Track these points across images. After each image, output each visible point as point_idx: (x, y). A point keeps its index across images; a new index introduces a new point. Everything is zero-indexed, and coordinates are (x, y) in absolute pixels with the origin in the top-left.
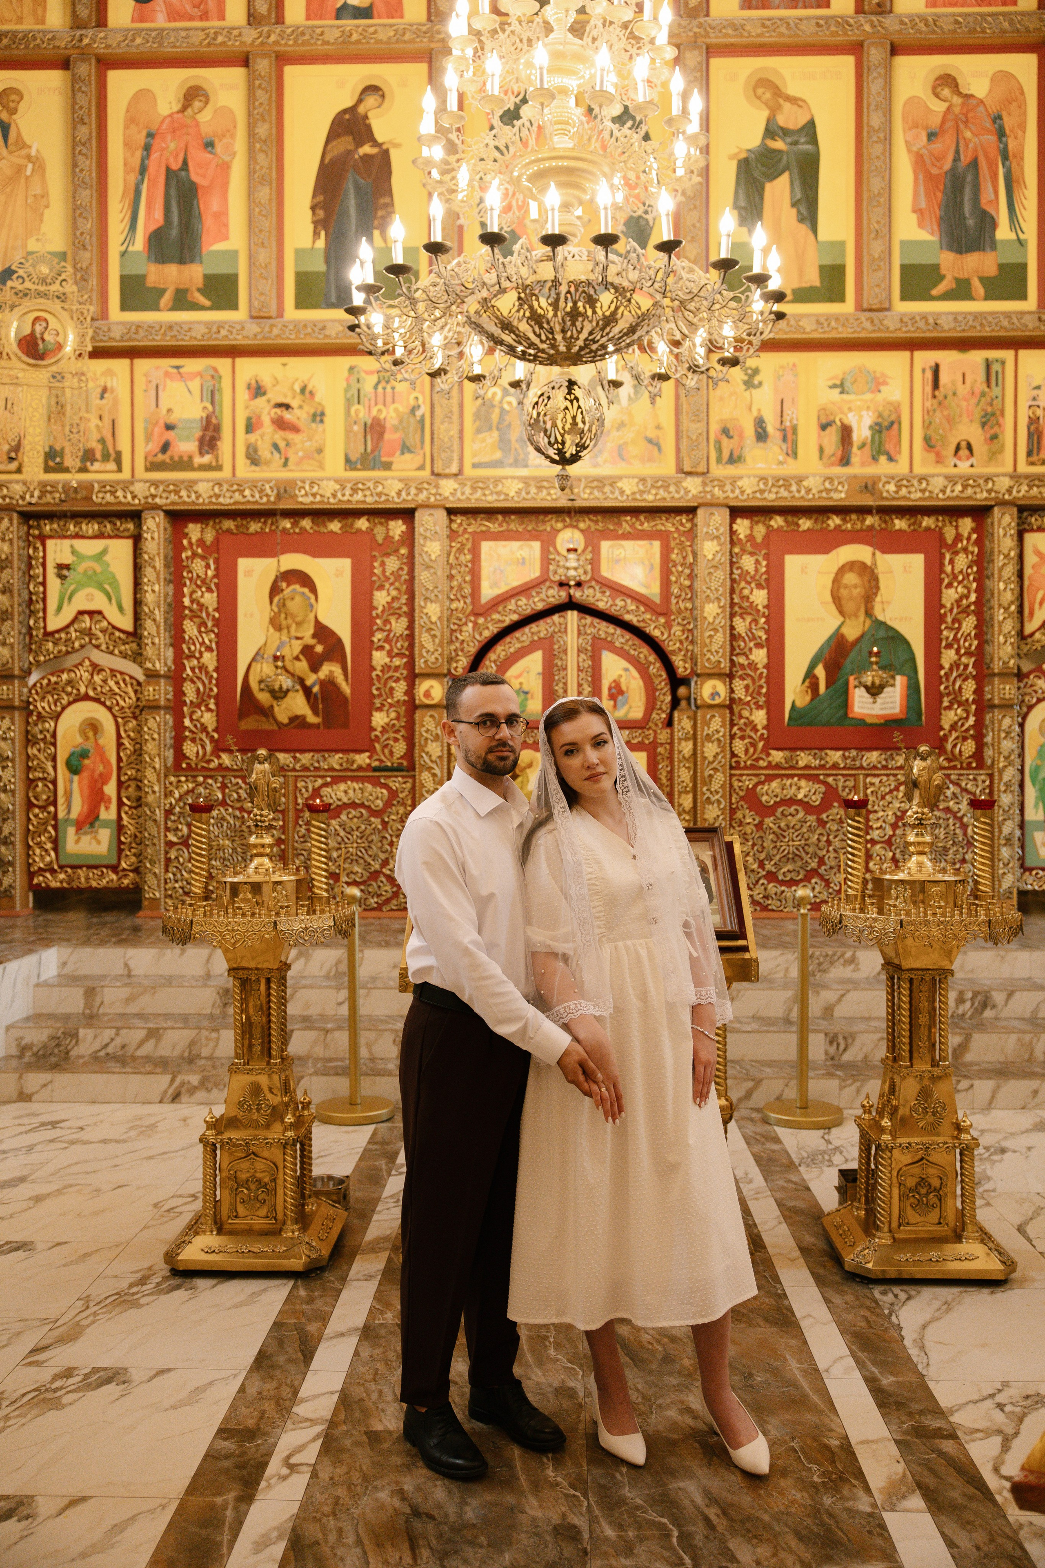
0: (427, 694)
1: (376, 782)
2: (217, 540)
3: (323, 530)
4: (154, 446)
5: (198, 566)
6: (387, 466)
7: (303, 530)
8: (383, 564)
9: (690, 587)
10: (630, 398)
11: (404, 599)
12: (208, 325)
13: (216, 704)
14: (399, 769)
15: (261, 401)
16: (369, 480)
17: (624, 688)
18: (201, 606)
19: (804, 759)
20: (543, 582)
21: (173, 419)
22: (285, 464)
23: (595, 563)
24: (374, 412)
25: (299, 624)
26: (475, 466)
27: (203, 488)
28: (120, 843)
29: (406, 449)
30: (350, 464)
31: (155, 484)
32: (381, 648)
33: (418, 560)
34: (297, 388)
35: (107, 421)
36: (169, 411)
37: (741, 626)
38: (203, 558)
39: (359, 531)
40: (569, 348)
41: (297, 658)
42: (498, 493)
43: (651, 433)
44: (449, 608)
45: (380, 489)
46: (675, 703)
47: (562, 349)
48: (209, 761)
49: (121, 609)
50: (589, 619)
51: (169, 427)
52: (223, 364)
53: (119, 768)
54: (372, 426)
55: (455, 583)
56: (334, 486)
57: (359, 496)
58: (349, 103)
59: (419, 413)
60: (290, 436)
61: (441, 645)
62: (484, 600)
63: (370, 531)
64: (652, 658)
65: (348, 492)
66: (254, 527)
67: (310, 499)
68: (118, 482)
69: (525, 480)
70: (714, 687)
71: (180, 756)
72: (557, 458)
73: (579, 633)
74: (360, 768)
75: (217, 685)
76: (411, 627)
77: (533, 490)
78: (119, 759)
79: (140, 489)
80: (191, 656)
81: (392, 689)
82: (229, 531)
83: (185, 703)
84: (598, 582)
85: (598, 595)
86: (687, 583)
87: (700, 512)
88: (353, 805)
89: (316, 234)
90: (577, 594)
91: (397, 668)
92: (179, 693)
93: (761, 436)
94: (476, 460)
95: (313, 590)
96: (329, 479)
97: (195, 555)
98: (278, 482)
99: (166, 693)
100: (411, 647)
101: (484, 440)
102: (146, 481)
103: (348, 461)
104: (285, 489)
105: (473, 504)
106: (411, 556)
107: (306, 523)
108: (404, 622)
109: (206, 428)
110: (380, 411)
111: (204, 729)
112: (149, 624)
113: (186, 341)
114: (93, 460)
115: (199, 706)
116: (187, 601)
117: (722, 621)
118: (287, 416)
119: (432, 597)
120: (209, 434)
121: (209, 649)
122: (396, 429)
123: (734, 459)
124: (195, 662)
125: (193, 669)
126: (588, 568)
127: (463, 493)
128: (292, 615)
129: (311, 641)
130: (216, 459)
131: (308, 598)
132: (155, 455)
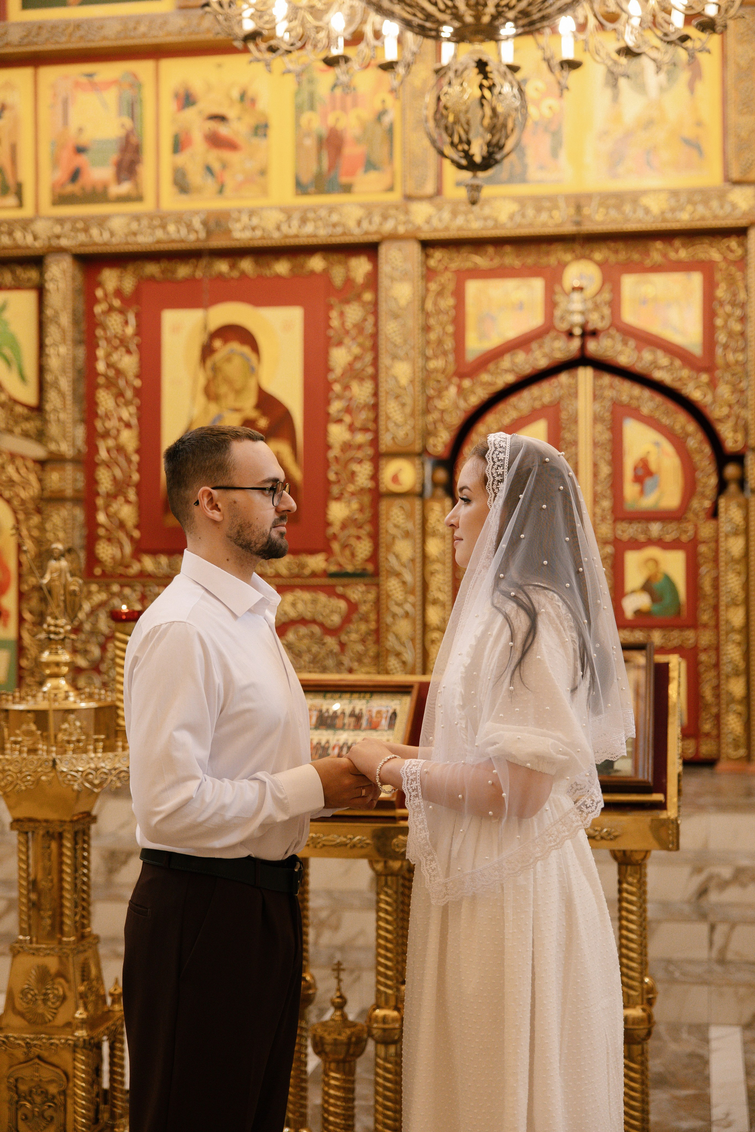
0: (395, 479)
1: (330, 591)
2: (137, 291)
3: (267, 272)
4: (61, 174)
5: (114, 322)
6: (347, 189)
7: (243, 275)
8: (342, 314)
9: (743, 334)
10: (661, 87)
11: (369, 357)
12: (124, 20)
13: (138, 494)
14: (359, 575)
15: (191, 114)
16: (321, 206)
17: (653, 466)
18: (119, 372)
20: (547, 332)
21: (84, 139)
22: (221, 191)
23: (615, 304)
24: (331, 120)
25: (238, 392)
26: (458, 185)
27: (117, 224)
28: (20, 668)
29: (370, 165)
30: (301, 188)
31: (60, 221)
32: (340, 421)
33: (383, 308)
34: (235, 94)
35: (6, 144)
36: (80, 130)
38: (122, 312)
39: (312, 273)
40: (478, 17)
42: (486, 219)
43: (688, 132)
44: (424, 368)
45: (335, 218)
46: (722, 487)
47: (469, 19)
48: (128, 566)
49: (23, 378)
50: (607, 379)
51: (80, 150)
52: (144, 69)
53: (20, 576)
54: (328, 139)
55: (433, 336)
56: (279, 217)
57: (309, 229)
59: (387, 120)
60: (227, 155)
61: (413, 415)
62: (470, 356)
63: (326, 272)
64: (692, 427)
65: (295, 223)
66: (183, 271)
67: (248, 234)
68: (16, 221)
69: (521, 201)
71: (93, 559)
72: (464, 162)
73: (595, 397)
74: (314, 574)
75: (139, 471)
76: (376, 394)
77: (530, 212)
78: (20, 564)
79: (41, 227)
80: (106, 435)
81: (353, 474)
82: (152, 279)
83: (98, 494)
84: (618, 330)
85: (619, 347)
86: (737, 327)
88: (303, 621)
90: (592, 346)
91: (360, 447)
92: (92, 482)
95: (255, 347)
96: (271, 208)
97: (111, 309)
98: (210, 214)
99: (75, 480)
100: (376, 420)
102: (49, 218)
103: (298, 183)
104: (217, 222)
105: (452, 234)
106: (375, 303)
107: (247, 265)
108: (368, 387)
109: (123, 150)
110: (337, 120)
111: (122, 525)
112: (52, 396)
113: (97, 42)
115: (115, 497)
116: (101, 366)
118: (223, 130)
119: (401, 353)
120: (128, 156)
121: (128, 425)
122: (357, 141)
124: (111, 443)
125: (108, 451)
126: (606, 311)
127: (440, 220)
128: (229, 381)
129: (251, 413)
130: (137, 185)
131: (248, 360)
132: (63, 185)
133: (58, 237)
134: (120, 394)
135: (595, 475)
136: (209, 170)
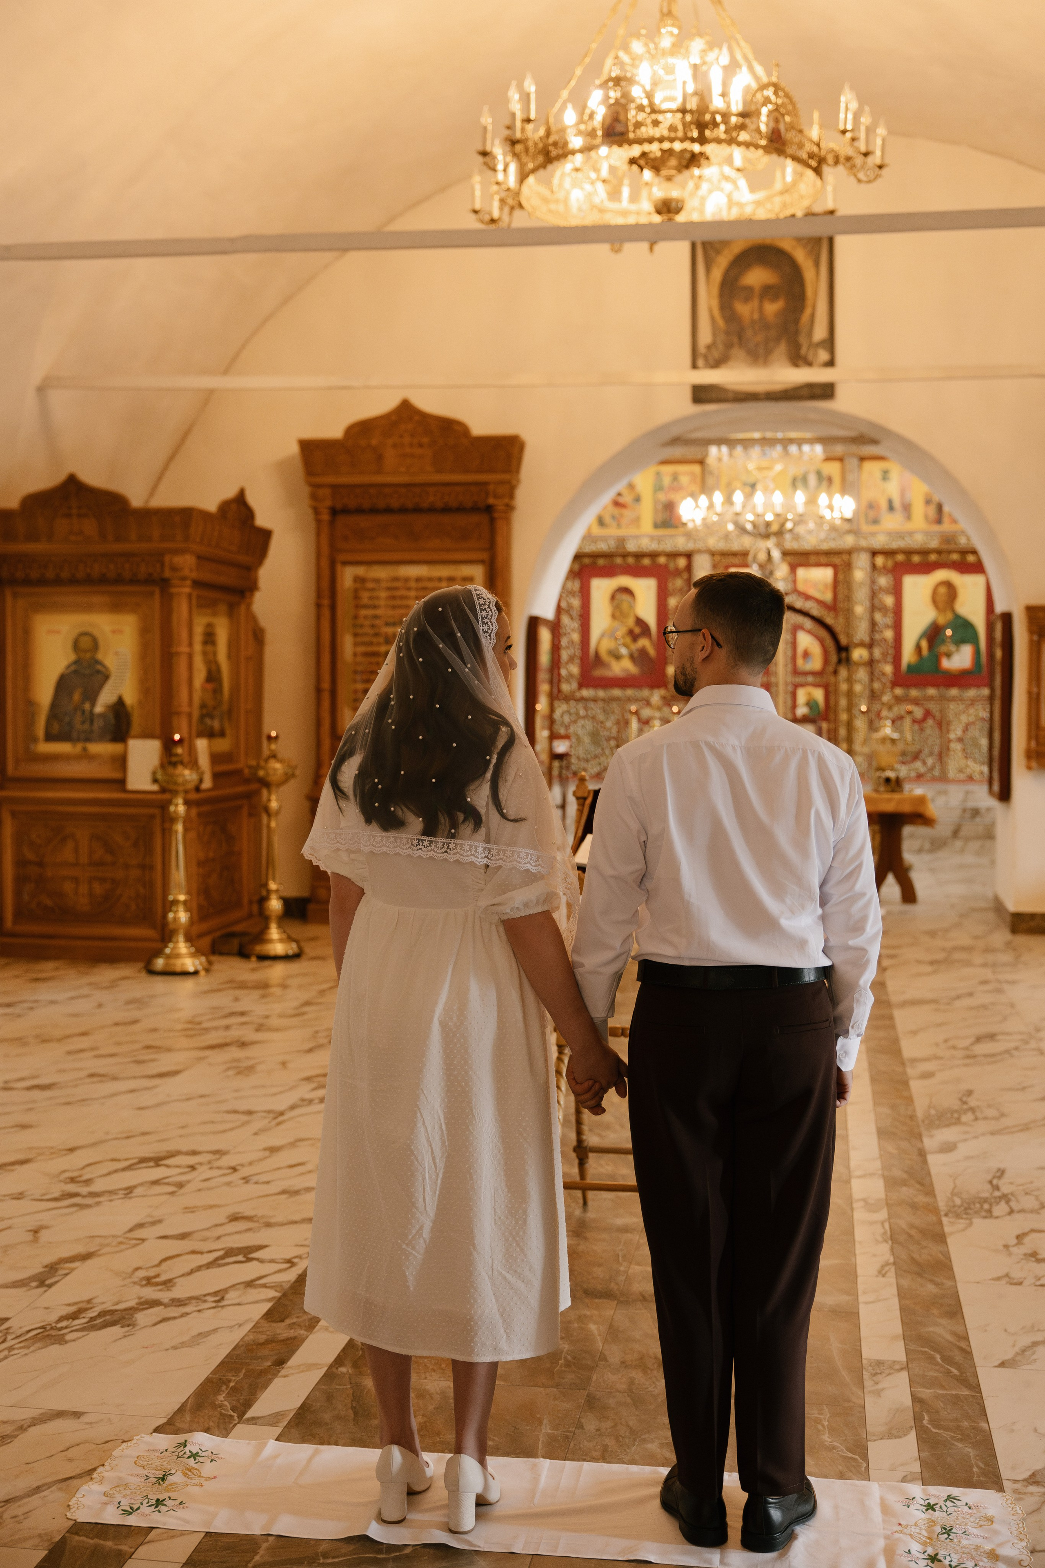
2: (581, 570)
3: (640, 564)
5: (569, 585)
7: (629, 565)
8: (674, 583)
9: (849, 596)
13: (580, 662)
16: (667, 536)
17: (810, 651)
18: (571, 607)
19: (914, 693)
22: (621, 527)
24: (669, 496)
25: (627, 617)
30: (656, 526)
37: (878, 617)
38: (573, 580)
39: (660, 564)
41: (625, 636)
45: (672, 540)
54: (667, 505)
56: (646, 539)
57: (660, 545)
60: (623, 511)
63: (667, 565)
64: (828, 636)
65: (653, 543)
66: (601, 562)
70: (862, 652)
75: (580, 651)
80: (565, 636)
82: (587, 565)
83: (561, 661)
84: (797, 593)
85: (796, 600)
86: (847, 593)
87: (855, 554)
93: (891, 508)
95: (634, 597)
96: (643, 535)
97: (568, 578)
98: (616, 537)
103: (655, 523)
104: (620, 541)
105: (726, 550)
107: (631, 560)
110: (672, 495)
111: (573, 675)
115: (569, 663)
116: (562, 605)
117: (867, 617)
121: (576, 631)
123: (876, 521)
128: (622, 612)
129: (633, 626)
131: (631, 603)
136: (613, 517)
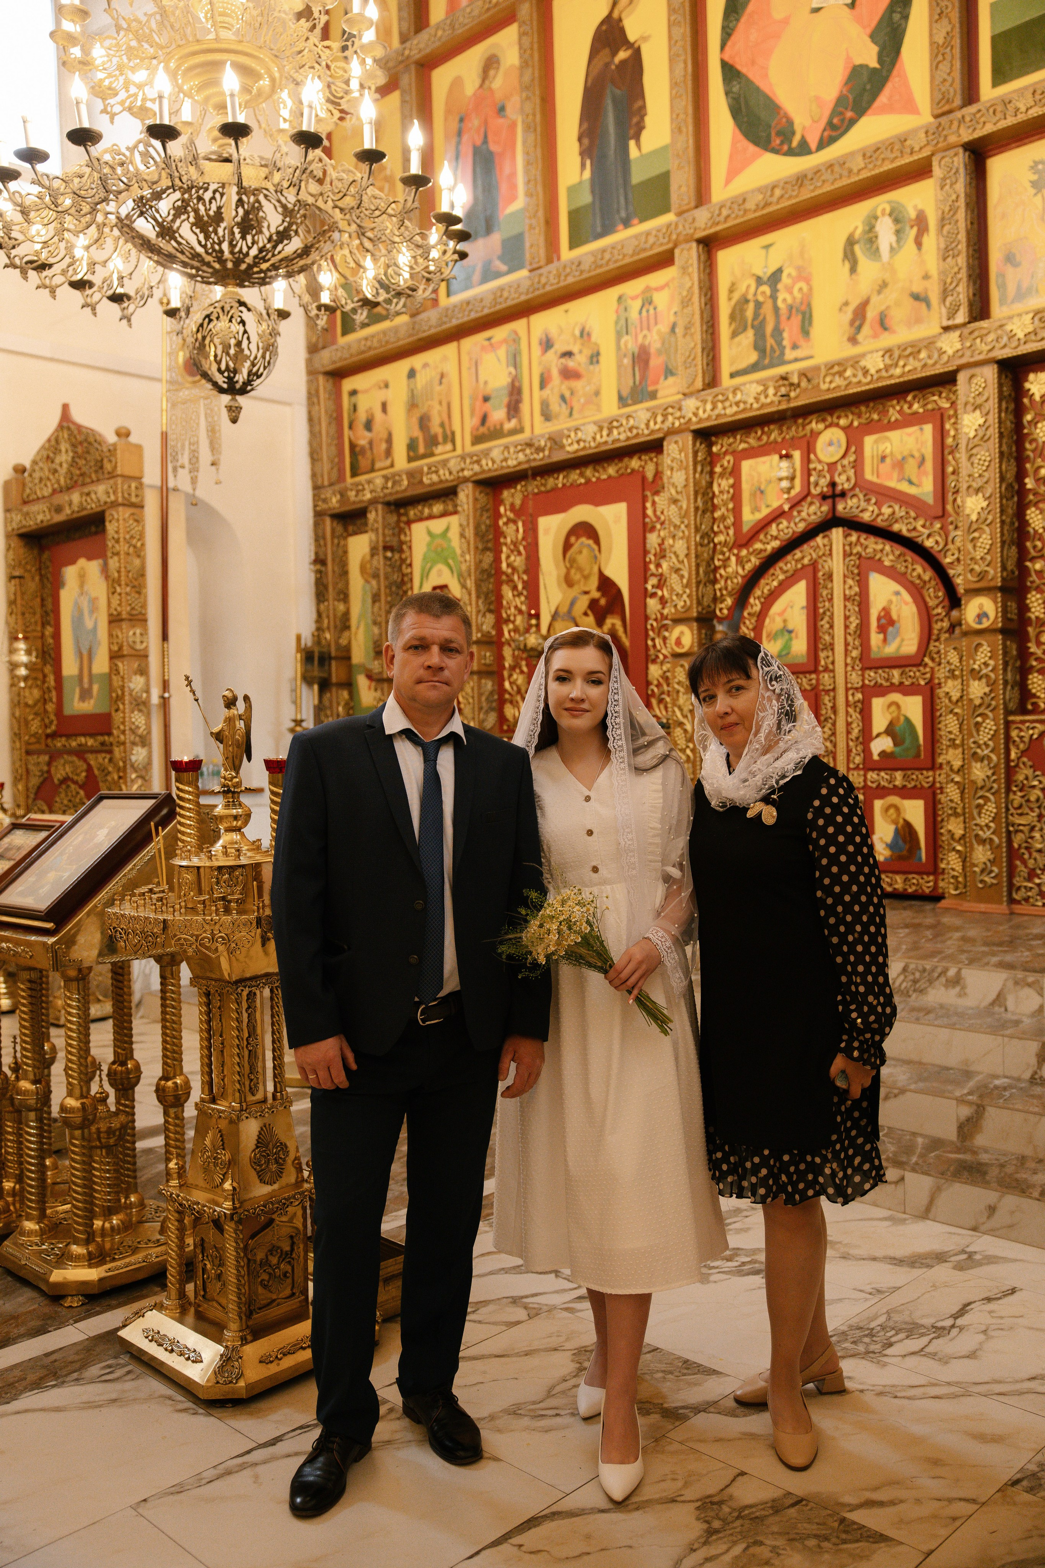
0: (678, 642)
2: (524, 502)
3: (604, 476)
4: (476, 421)
5: (509, 530)
6: (650, 396)
7: (590, 480)
8: (654, 504)
10: (892, 249)
13: (527, 666)
15: (551, 355)
18: (515, 570)
20: (804, 499)
21: (488, 390)
22: (571, 414)
23: (858, 465)
24: (640, 339)
25: (586, 578)
26: (732, 376)
29: (669, 372)
30: (621, 401)
31: (472, 457)
32: (654, 595)
33: (666, 494)
34: (577, 333)
35: (445, 404)
36: (486, 383)
38: (515, 522)
39: (633, 471)
41: (586, 614)
43: (917, 288)
45: (631, 424)
50: (854, 536)
51: (486, 399)
52: (519, 325)
54: (639, 356)
55: (718, 514)
56: (597, 429)
57: (615, 435)
58: (604, 13)
60: (574, 384)
61: (689, 585)
62: (745, 528)
63: (643, 470)
64: (928, 575)
65: (605, 433)
66: (550, 483)
67: (575, 447)
68: (440, 462)
70: (981, 606)
71: (502, 718)
73: (845, 554)
79: (457, 464)
80: (508, 621)
82: (533, 492)
83: (504, 667)
84: (862, 488)
85: (863, 504)
87: (962, 377)
89: (583, 166)
90: (841, 507)
91: (667, 615)
92: (500, 658)
94: (734, 369)
95: (597, 541)
96: (591, 422)
97: (508, 520)
98: (551, 435)
99: (490, 658)
101: (739, 344)
103: (621, 398)
104: (555, 441)
105: (714, 422)
107: (589, 472)
109: (511, 394)
110: (645, 336)
114: (436, 444)
115: (514, 669)
116: (504, 566)
118: (571, 363)
119: (680, 533)
120: (515, 397)
121: (521, 612)
122: (659, 352)
123: (1022, 294)
124: (511, 626)
125: (509, 632)
126: (851, 473)
127: (704, 411)
128: (580, 569)
129: (596, 595)
130: (520, 421)
131: (593, 550)
132: (477, 429)
133: (463, 470)
134: (515, 588)
135: (846, 627)
136: (563, 398)
